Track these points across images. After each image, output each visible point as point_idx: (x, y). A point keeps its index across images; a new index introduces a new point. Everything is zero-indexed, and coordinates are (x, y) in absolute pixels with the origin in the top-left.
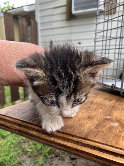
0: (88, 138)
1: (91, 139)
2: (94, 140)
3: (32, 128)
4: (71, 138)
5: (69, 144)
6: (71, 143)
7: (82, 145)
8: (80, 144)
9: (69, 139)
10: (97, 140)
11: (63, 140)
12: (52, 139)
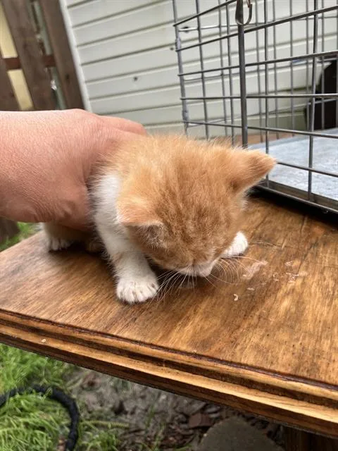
0: (110, 332)
1: (115, 334)
2: (120, 335)
3: (5, 321)
4: (77, 334)
5: (74, 349)
6: (79, 347)
7: (97, 349)
8: (95, 346)
9: (74, 338)
10: (126, 335)
11: (63, 341)
12: (44, 341)
